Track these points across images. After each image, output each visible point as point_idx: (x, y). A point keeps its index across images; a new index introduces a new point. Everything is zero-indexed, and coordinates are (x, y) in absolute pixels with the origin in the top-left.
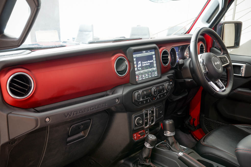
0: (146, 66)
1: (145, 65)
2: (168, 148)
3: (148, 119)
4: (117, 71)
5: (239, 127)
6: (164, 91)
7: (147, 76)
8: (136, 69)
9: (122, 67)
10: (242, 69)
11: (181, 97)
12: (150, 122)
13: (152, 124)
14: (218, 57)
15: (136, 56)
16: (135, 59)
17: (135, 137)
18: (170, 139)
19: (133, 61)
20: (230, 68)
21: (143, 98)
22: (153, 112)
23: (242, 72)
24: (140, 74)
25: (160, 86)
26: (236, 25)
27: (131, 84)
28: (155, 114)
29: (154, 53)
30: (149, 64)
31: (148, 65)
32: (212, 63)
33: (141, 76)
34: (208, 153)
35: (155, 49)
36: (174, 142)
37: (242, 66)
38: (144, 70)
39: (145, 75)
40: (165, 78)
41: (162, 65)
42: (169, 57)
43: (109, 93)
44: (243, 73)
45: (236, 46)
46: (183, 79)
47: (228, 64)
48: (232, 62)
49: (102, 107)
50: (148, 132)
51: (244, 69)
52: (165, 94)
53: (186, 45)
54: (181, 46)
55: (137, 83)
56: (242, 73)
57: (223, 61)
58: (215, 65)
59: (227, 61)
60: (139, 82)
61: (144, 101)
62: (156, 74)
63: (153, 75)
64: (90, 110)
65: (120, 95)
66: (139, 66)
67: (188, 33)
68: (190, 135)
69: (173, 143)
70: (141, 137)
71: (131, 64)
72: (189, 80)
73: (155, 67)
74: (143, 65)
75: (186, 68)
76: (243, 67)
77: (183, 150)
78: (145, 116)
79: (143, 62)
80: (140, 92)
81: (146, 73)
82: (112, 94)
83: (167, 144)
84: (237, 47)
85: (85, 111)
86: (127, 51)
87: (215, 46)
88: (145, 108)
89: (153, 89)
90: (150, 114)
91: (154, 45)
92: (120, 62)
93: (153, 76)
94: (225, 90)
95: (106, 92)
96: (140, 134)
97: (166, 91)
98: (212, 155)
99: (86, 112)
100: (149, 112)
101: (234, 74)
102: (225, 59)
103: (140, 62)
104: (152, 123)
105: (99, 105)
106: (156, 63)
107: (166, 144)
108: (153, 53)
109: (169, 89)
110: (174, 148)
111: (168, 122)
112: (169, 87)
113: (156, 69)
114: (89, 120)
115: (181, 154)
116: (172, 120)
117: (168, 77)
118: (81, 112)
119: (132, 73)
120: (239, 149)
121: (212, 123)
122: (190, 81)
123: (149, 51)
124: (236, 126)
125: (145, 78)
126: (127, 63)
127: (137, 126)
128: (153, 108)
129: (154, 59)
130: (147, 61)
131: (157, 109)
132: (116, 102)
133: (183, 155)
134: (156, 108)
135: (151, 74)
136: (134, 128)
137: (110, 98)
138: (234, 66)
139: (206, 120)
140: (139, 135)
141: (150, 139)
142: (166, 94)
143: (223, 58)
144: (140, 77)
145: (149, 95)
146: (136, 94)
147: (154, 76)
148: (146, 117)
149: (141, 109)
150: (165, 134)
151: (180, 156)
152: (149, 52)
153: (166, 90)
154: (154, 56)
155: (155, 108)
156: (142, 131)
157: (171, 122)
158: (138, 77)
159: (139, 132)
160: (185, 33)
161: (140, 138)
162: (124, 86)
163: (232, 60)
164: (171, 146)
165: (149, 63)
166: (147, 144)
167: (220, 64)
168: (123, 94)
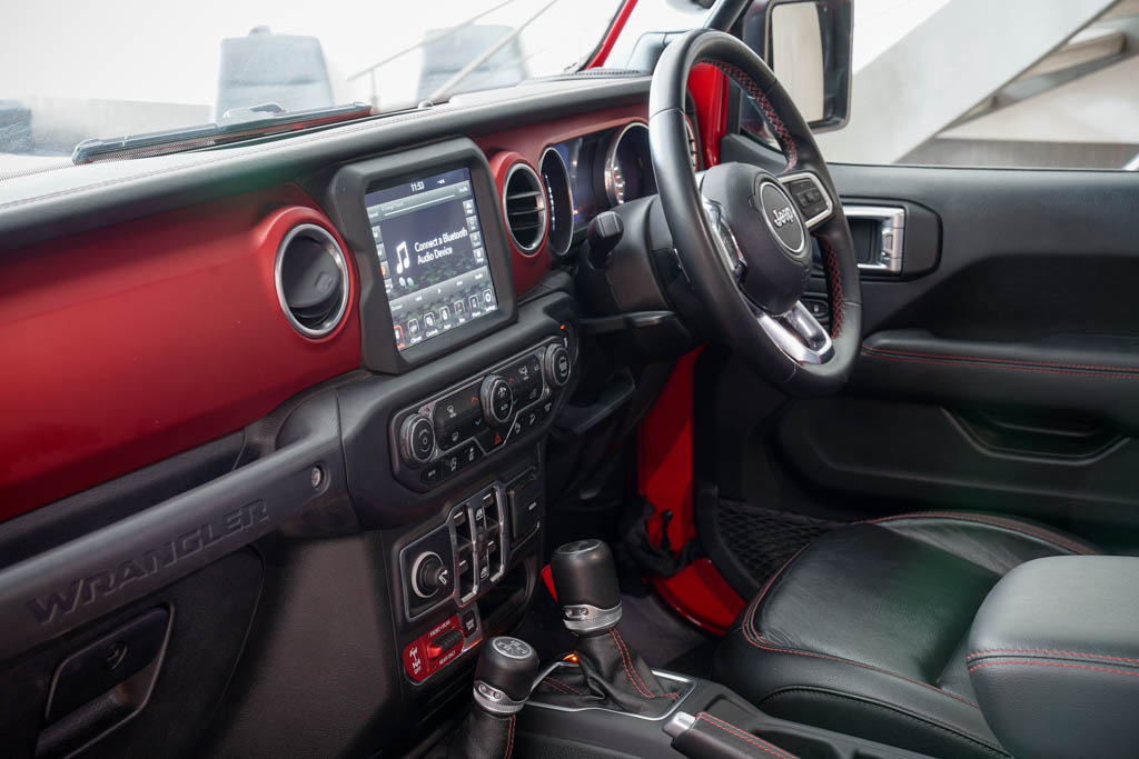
0: (437, 263)
1: (429, 258)
2: (594, 693)
3: (475, 556)
4: (291, 309)
5: (899, 528)
6: (539, 392)
7: (445, 317)
8: (388, 284)
9: (316, 284)
10: (888, 236)
11: (604, 411)
12: (485, 570)
13: (493, 579)
14: (781, 180)
15: (381, 213)
16: (376, 232)
17: (416, 664)
18: (597, 646)
19: (372, 244)
20: (836, 235)
21: (445, 442)
22: (491, 512)
23: (889, 251)
24: (409, 313)
25: (521, 365)
26: (825, 9)
27: (369, 375)
28: (501, 524)
29: (466, 189)
30: (450, 251)
31: (447, 257)
32: (761, 214)
33: (415, 323)
34: (793, 690)
35: (467, 164)
36: (621, 659)
37: (887, 218)
38: (428, 285)
39: (437, 316)
40: (535, 318)
41: (515, 252)
42: (541, 204)
43: (257, 439)
44: (894, 255)
45: (836, 119)
46: (618, 313)
47: (826, 213)
48: (845, 204)
49: (239, 526)
50: (475, 623)
51: (895, 232)
52: (547, 407)
53: (609, 129)
54: (581, 140)
55: (403, 360)
56: (887, 255)
57: (803, 201)
58: (774, 225)
59: (821, 198)
60: (410, 357)
61: (449, 457)
62: (487, 303)
63: (476, 310)
64: (180, 552)
65: (328, 442)
66: (399, 269)
67: (600, 63)
68: (650, 600)
69: (616, 666)
70: (445, 659)
71: (362, 259)
72: (655, 317)
73: (480, 265)
74: (421, 260)
75: (630, 253)
76: (892, 223)
77: (673, 696)
78: (458, 538)
79: (421, 242)
80: (427, 410)
81: (440, 302)
82: (279, 445)
83: (590, 673)
84: (837, 123)
85: (150, 567)
86: (333, 189)
87: (740, 126)
88: (455, 494)
89: (490, 386)
90: (479, 523)
91: (464, 145)
92: (303, 254)
93: (475, 315)
94: (831, 353)
95: (240, 435)
96: (436, 642)
97: (548, 390)
98: (818, 695)
99: (156, 571)
100: (475, 513)
101: (860, 266)
102: (814, 192)
103: (403, 246)
104: (493, 571)
105: (226, 516)
106: (485, 245)
107: (584, 673)
108: (464, 187)
109: (561, 380)
110: (626, 692)
111: (582, 557)
112: (563, 366)
113: (489, 278)
114: (160, 612)
115: (683, 721)
116: (599, 544)
117: (549, 311)
118: (128, 578)
119: (373, 313)
120: (986, 654)
121: (761, 526)
122: (656, 322)
123: (442, 181)
124: (885, 524)
125: (436, 331)
126: (339, 259)
127: (422, 602)
128: (493, 491)
129: (472, 221)
130: (439, 235)
131: (512, 493)
132: (311, 489)
133: (698, 726)
134: (508, 489)
135: (466, 304)
136: (407, 613)
137: (278, 467)
138: (854, 221)
139: (731, 512)
140: (432, 646)
141: (502, 664)
142: (550, 407)
143: (805, 188)
144: (414, 328)
145: (473, 423)
146: (410, 426)
147: (479, 313)
148: (460, 542)
149: (434, 508)
150: (569, 625)
151: (679, 732)
152: (443, 185)
153: (549, 384)
154: (469, 205)
155: (501, 488)
156: (444, 626)
157: (595, 557)
158: (405, 328)
159: (433, 633)
160: (582, 68)
161: (441, 662)
162: (333, 387)
163: (842, 193)
164: (611, 680)
165: (447, 245)
166: (488, 691)
167: (794, 218)
168: (344, 436)
